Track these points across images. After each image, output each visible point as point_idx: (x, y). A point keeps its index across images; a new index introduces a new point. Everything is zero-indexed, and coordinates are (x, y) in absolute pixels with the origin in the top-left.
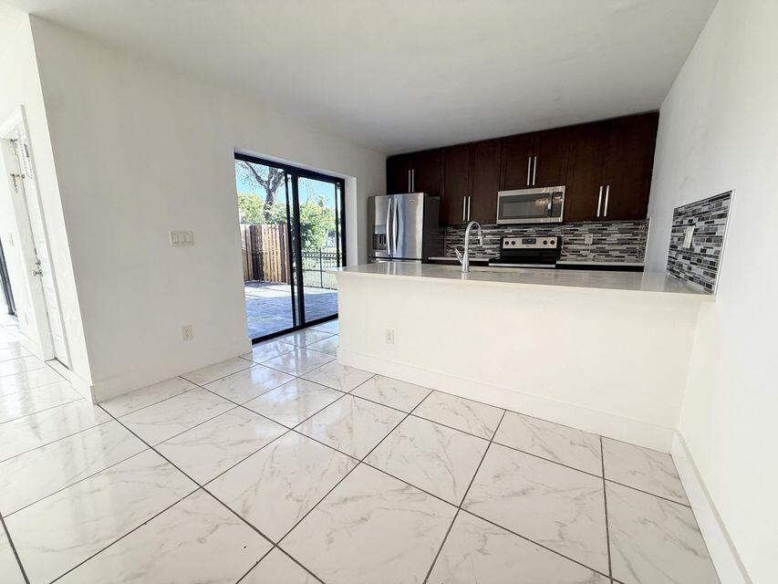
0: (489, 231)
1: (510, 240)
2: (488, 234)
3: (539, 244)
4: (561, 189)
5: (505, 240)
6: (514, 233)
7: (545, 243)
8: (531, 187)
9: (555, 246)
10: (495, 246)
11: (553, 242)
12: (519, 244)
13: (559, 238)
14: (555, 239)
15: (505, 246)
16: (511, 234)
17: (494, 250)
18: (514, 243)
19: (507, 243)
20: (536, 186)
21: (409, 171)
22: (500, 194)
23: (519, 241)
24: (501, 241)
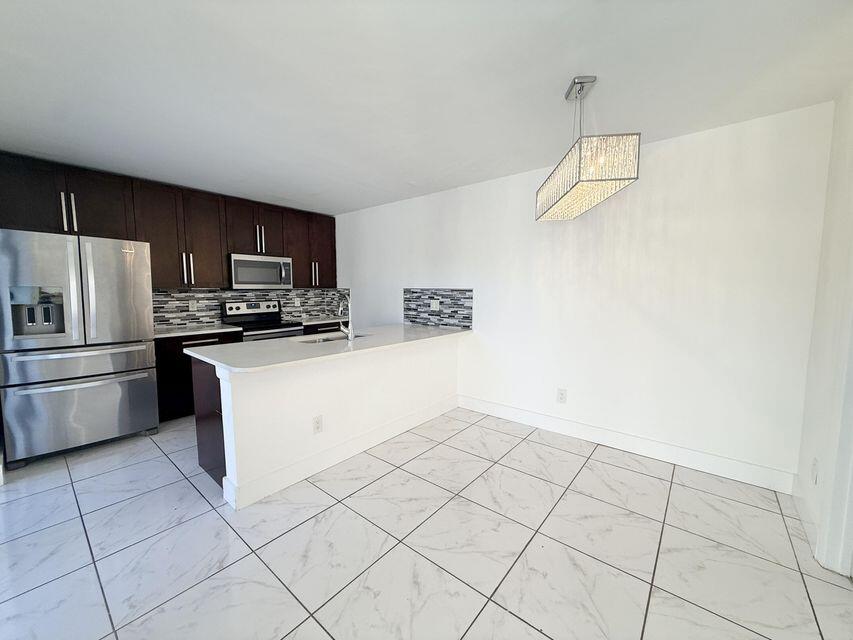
0: (202, 295)
1: (234, 306)
2: (203, 299)
3: (263, 309)
4: (289, 260)
5: (228, 306)
6: (232, 298)
7: (268, 307)
8: (261, 254)
9: (277, 310)
10: (213, 313)
11: (274, 306)
12: (244, 310)
13: (279, 302)
14: (276, 303)
15: (229, 313)
16: (229, 298)
17: (211, 317)
18: (238, 308)
19: (231, 309)
20: (266, 254)
21: (62, 194)
22: (234, 257)
23: (243, 306)
24: (222, 306)
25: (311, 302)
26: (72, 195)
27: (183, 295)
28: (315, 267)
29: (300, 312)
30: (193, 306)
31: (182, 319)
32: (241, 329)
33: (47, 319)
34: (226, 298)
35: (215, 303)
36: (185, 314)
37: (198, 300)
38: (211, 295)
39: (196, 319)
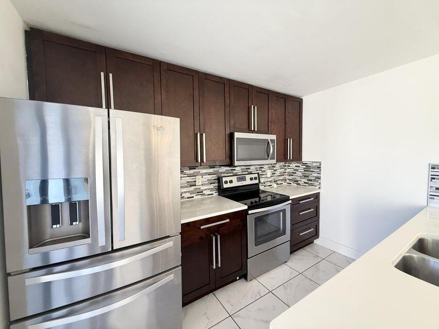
1: (228, 179)
2: (206, 174)
3: (248, 182)
4: (274, 137)
5: (224, 179)
6: (226, 172)
7: (251, 179)
8: (253, 132)
9: (257, 181)
10: (212, 186)
11: (255, 178)
12: (236, 183)
13: (258, 174)
14: (257, 176)
15: (225, 186)
16: (224, 173)
17: (211, 190)
18: (231, 182)
19: (226, 182)
20: (258, 132)
21: (102, 74)
22: (237, 135)
23: (234, 179)
24: (219, 180)
25: (278, 173)
26: (111, 75)
27: (192, 171)
28: (290, 143)
29: (271, 182)
30: (199, 180)
31: (191, 192)
32: (246, 207)
33: (73, 219)
34: (221, 173)
35: (215, 177)
36: (193, 188)
37: (202, 175)
38: (211, 170)
39: (200, 192)
